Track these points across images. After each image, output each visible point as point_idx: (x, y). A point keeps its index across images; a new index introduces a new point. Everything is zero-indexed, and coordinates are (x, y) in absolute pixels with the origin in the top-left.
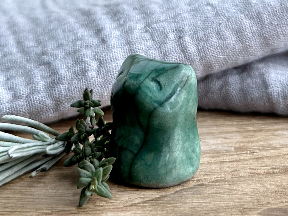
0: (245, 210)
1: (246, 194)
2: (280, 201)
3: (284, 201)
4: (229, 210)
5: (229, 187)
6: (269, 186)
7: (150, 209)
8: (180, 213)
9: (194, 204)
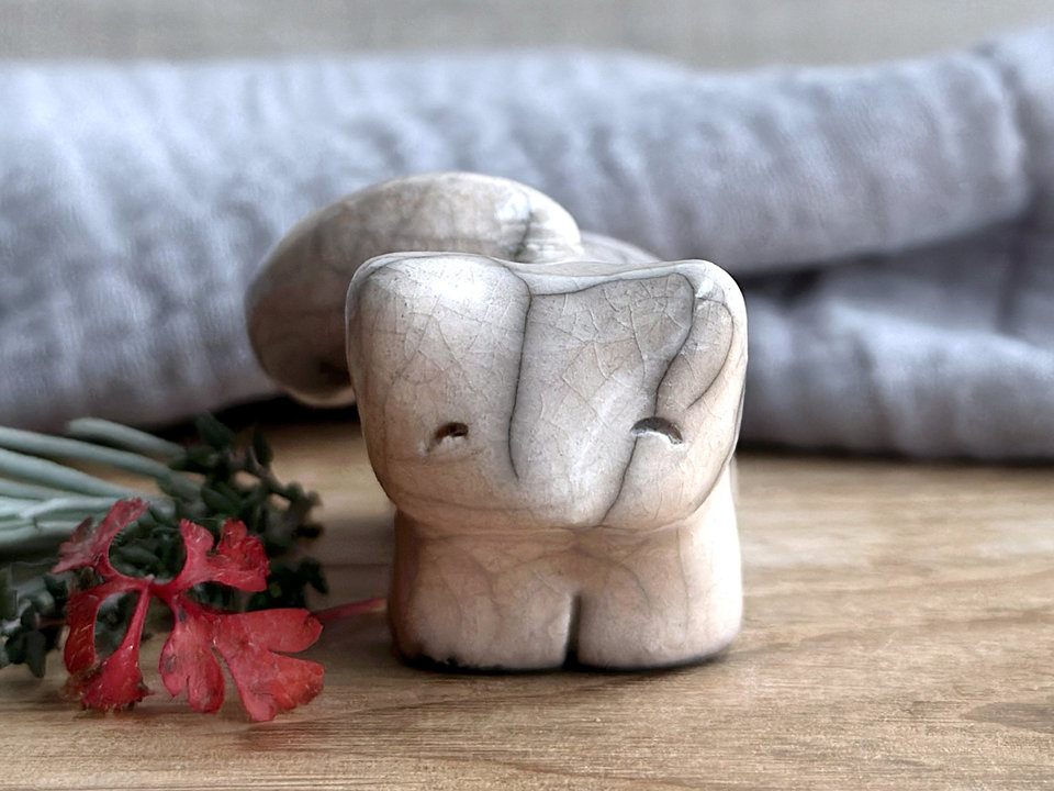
0: (919, 707)
1: (918, 669)
2: (1022, 686)
3: (1036, 688)
4: (875, 705)
5: (865, 651)
6: (983, 651)
7: (637, 700)
8: (725, 711)
9: (766, 690)
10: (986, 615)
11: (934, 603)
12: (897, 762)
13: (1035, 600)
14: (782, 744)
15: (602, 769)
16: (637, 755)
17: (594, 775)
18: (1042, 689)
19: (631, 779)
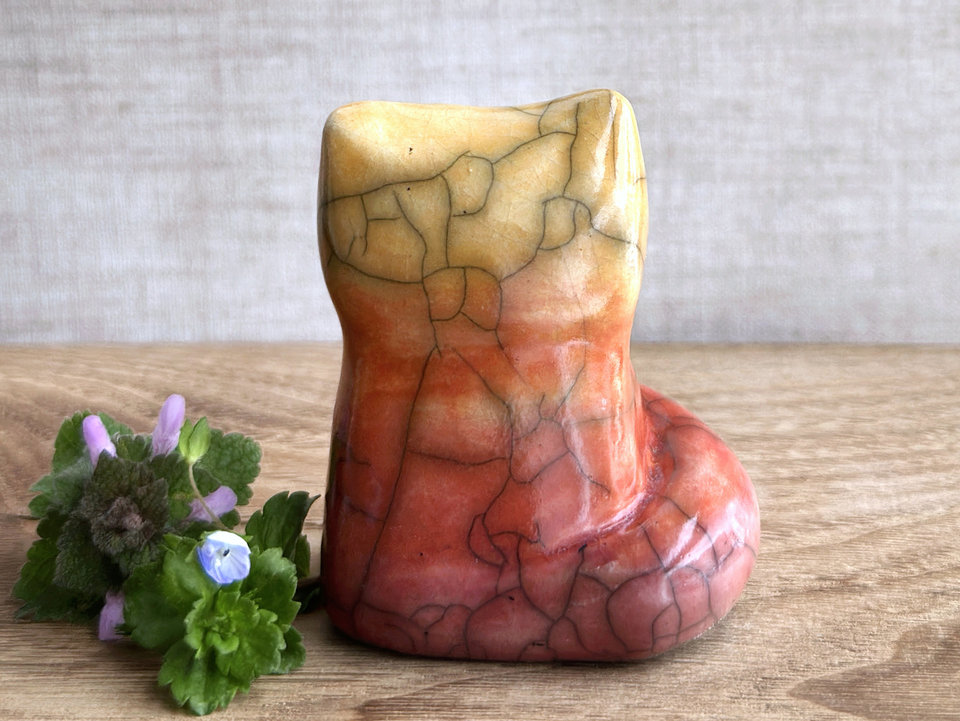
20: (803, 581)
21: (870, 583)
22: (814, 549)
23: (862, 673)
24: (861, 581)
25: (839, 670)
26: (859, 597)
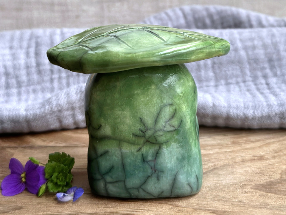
10: (253, 158)
11: (243, 154)
12: (240, 202)
13: (262, 154)
14: (219, 197)
15: (187, 206)
16: (193, 201)
17: (186, 207)
18: (265, 180)
19: (193, 208)
20: (248, 157)
21: (269, 157)
22: (250, 149)
23: (272, 182)
24: (266, 157)
25: (265, 181)
26: (266, 161)
